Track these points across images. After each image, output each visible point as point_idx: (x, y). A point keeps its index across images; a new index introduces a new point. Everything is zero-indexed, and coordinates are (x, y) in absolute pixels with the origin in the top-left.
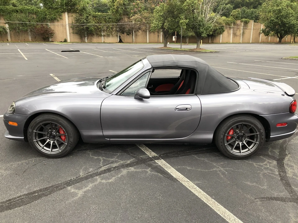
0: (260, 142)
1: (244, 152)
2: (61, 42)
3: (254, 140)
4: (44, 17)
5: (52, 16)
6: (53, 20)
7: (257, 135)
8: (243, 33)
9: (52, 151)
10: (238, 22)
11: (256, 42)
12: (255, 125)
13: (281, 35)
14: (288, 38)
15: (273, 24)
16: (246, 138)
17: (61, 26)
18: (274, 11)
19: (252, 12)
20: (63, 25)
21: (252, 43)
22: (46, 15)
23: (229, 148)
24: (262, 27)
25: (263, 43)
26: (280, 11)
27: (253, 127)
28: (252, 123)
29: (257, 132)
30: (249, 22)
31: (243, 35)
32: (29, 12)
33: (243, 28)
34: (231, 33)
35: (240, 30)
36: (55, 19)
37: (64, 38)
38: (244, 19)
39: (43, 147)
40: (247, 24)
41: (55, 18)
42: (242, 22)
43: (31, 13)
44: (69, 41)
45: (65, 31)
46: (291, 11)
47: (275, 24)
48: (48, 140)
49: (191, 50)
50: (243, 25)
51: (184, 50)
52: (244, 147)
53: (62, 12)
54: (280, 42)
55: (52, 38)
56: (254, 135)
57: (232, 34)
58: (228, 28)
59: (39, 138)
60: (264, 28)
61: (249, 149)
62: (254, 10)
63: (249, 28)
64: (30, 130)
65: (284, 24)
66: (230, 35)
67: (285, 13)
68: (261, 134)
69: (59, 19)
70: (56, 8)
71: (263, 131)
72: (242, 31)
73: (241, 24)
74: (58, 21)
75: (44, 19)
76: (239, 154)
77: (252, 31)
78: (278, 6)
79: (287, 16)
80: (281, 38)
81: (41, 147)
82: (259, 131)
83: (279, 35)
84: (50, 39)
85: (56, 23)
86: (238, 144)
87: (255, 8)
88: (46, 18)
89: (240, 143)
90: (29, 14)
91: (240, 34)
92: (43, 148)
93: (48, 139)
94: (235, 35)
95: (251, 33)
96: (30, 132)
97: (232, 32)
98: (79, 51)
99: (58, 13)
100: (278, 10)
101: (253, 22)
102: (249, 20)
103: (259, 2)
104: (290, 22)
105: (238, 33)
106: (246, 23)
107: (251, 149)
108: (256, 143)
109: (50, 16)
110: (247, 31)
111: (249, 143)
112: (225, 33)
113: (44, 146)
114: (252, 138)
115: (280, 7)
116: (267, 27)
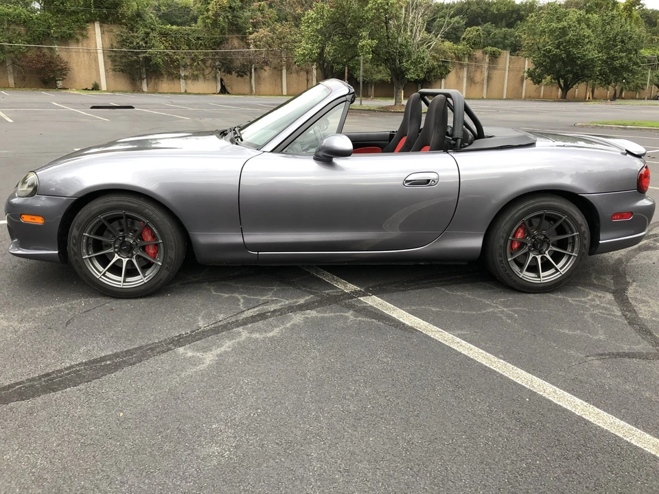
0: (580, 253)
1: (547, 277)
2: (86, 89)
3: (566, 249)
4: (44, 31)
5: (64, 29)
6: (65, 39)
7: (573, 237)
8: (489, 78)
9: (124, 282)
10: (478, 54)
11: (516, 96)
12: (571, 217)
13: (565, 83)
14: (579, 89)
15: (549, 58)
16: (551, 246)
17: (86, 54)
18: (552, 32)
19: (505, 35)
20: (89, 52)
21: (507, 99)
22: (49, 27)
23: (516, 269)
24: (528, 65)
25: (529, 98)
26: (564, 31)
27: (565, 221)
28: (564, 213)
29: (573, 233)
30: (500, 54)
31: (488, 81)
32: (8, 21)
33: (489, 67)
34: (463, 77)
35: (482, 72)
36: (71, 37)
37: (93, 82)
38: (489, 48)
39: (105, 273)
40: (496, 58)
41: (70, 34)
42: (486, 54)
43: (14, 22)
44: (104, 86)
45: (94, 66)
46: (588, 32)
47: (554, 59)
48: (117, 257)
49: (383, 108)
50: (487, 60)
51: (367, 108)
52: (547, 266)
53: (87, 22)
54: (564, 98)
55: (63, 79)
56: (567, 238)
57: (465, 80)
58: (458, 67)
59: (95, 252)
60: (532, 67)
61: (556, 269)
62: (509, 30)
63: (500, 66)
64: (74, 232)
65: (571, 59)
66: (463, 81)
67: (574, 36)
68: (581, 236)
69: (80, 37)
70: (74, 11)
71: (585, 228)
72: (486, 74)
73: (484, 59)
74: (78, 41)
75: (45, 37)
76: (537, 281)
77: (507, 72)
78: (559, 20)
79: (577, 43)
80: (566, 89)
81: (100, 272)
82: (579, 230)
83: (562, 84)
84: (60, 84)
85: (73, 47)
86: (535, 258)
87: (510, 25)
88: (49, 34)
89: (537, 257)
90: (9, 25)
91: (483, 80)
92: (104, 275)
93: (116, 255)
94: (471, 80)
95: (504, 78)
96: (74, 237)
97: (465, 74)
98: (132, 107)
99: (79, 24)
100: (560, 29)
101: (508, 55)
102: (500, 50)
103: (519, 14)
104: (584, 56)
105: (478, 77)
106: (494, 57)
107: (561, 268)
108: (570, 256)
109: (59, 30)
110: (496, 74)
111: (557, 257)
112: (452, 76)
113: (107, 271)
114: (563, 244)
115: (565, 24)
116: (538, 64)
